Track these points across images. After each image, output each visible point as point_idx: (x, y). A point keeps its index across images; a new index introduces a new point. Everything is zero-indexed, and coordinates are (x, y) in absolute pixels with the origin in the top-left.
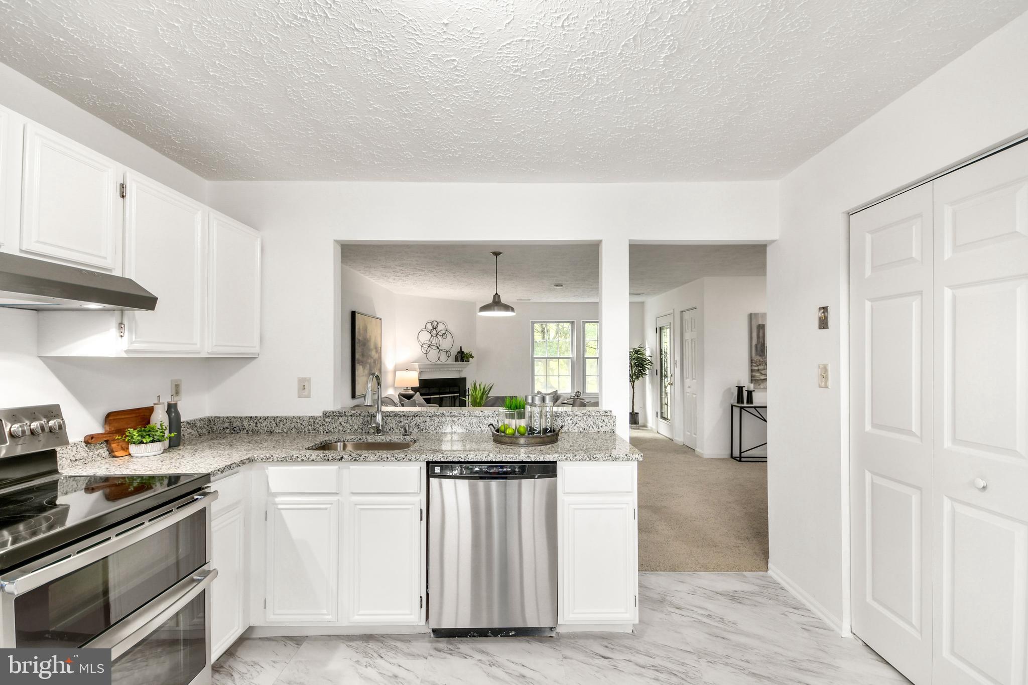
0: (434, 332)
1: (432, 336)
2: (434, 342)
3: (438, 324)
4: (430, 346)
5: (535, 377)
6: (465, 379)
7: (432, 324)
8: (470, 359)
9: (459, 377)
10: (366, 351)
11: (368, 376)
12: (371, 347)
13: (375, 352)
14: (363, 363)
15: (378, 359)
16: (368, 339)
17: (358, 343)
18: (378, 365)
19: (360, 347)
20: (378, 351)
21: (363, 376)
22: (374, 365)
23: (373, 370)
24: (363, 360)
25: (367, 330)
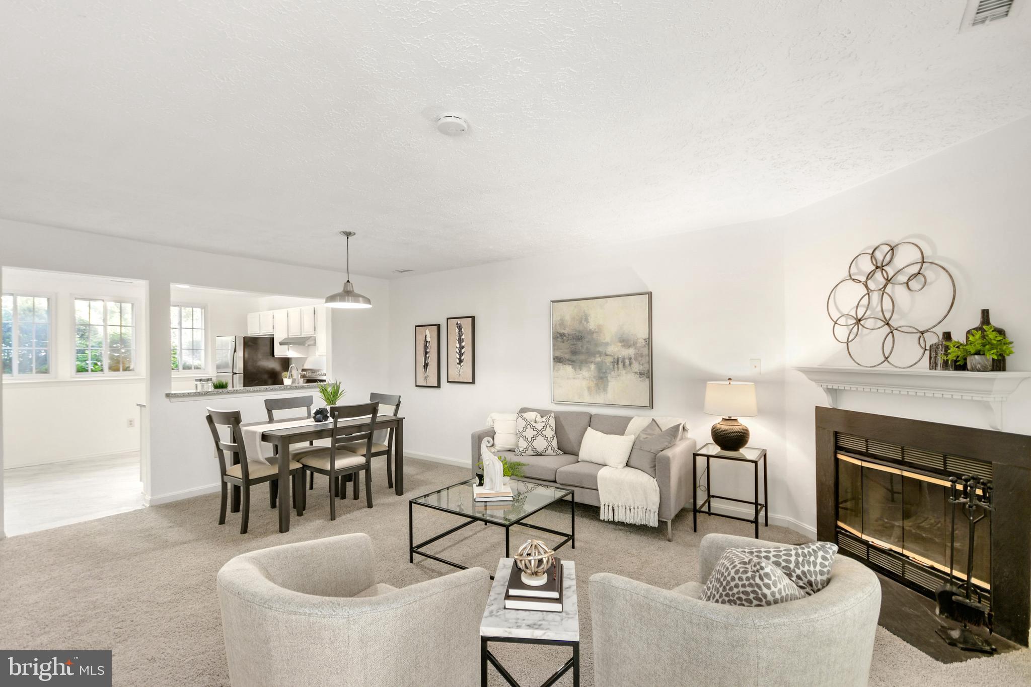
0: (878, 277)
1: (870, 291)
2: (874, 306)
3: (892, 250)
4: (859, 321)
7: (872, 256)
10: (585, 347)
11: (593, 379)
12: (605, 339)
13: (622, 346)
14: (573, 361)
15: (633, 356)
16: (593, 330)
17: (558, 337)
18: (632, 365)
19: (563, 342)
20: (634, 345)
21: (574, 378)
22: (616, 366)
23: (612, 373)
24: (574, 358)
25: (587, 320)
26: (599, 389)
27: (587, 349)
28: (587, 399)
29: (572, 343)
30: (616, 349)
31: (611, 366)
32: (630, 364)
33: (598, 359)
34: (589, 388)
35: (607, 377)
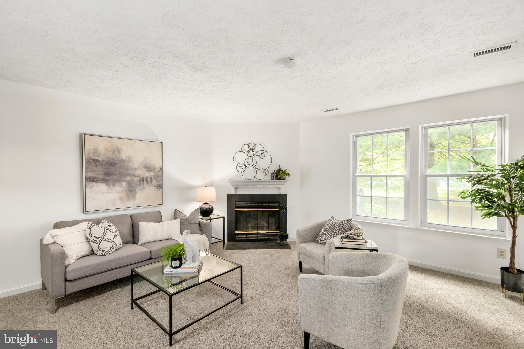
0: (251, 153)
1: (248, 157)
2: (250, 161)
3: (255, 145)
4: (245, 165)
6: (285, 196)
7: (249, 146)
8: (287, 177)
9: (278, 194)
10: (118, 170)
11: (125, 192)
12: (133, 166)
13: (146, 170)
14: (108, 180)
15: (153, 177)
16: (124, 159)
17: (91, 162)
18: (153, 182)
19: (97, 166)
20: (153, 170)
21: (108, 193)
22: (142, 182)
23: (139, 187)
24: (107, 178)
25: (119, 151)
26: (129, 198)
27: (119, 171)
28: (119, 205)
29: (105, 167)
30: (142, 172)
31: (139, 183)
32: (151, 181)
33: (128, 179)
34: (121, 199)
35: (135, 190)
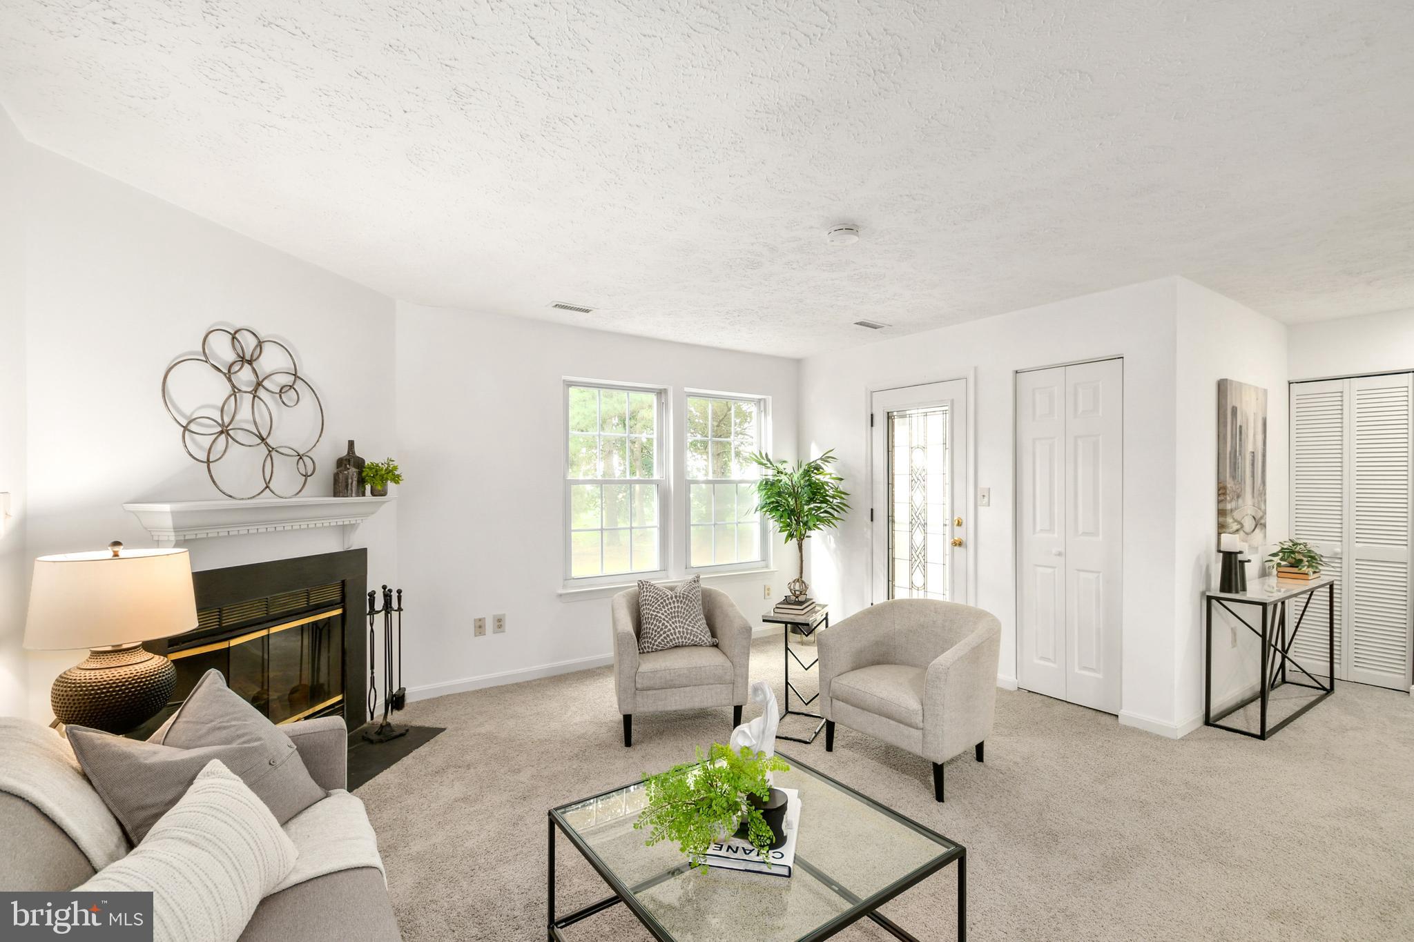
0: (245, 376)
1: (235, 390)
2: (245, 413)
3: (260, 344)
4: (225, 431)
5: (573, 533)
6: (363, 552)
7: (234, 338)
8: (391, 486)
9: (341, 550)
